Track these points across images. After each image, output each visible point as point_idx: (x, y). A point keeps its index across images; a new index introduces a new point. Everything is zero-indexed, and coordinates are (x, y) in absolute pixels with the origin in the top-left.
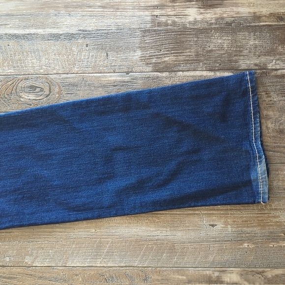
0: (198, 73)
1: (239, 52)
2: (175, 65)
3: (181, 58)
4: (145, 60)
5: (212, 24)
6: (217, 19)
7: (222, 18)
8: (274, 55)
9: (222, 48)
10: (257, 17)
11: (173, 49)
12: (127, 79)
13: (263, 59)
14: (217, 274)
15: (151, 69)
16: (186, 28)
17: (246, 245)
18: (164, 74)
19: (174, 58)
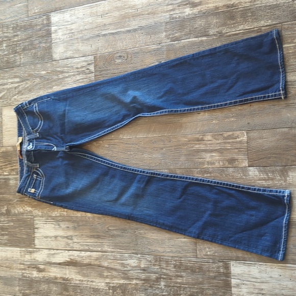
0: (190, 40)
1: (209, 27)
2: (180, 37)
3: (183, 33)
4: (167, 37)
5: (196, 15)
6: (199, 12)
7: (201, 11)
8: (226, 26)
9: (201, 26)
10: (217, 8)
11: (179, 29)
12: (159, 47)
13: (220, 28)
14: (201, 137)
15: (169, 41)
16: (184, 18)
17: (214, 122)
18: (176, 42)
19: (180, 34)
